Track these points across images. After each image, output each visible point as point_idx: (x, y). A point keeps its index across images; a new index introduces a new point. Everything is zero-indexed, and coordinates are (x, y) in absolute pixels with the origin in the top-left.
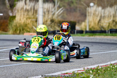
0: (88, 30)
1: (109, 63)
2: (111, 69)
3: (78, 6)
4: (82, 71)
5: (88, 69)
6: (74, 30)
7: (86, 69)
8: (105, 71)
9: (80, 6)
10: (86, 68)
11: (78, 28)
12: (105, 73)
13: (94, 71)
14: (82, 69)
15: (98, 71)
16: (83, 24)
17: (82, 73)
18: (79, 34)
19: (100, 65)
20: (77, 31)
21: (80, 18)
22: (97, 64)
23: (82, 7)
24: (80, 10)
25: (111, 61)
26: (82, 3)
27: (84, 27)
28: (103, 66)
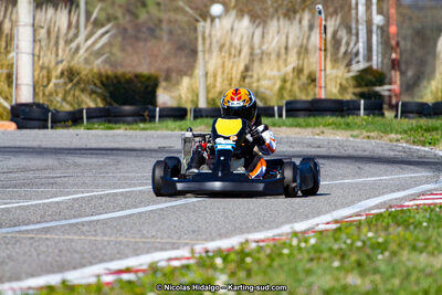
0: (202, 104)
1: (286, 229)
2: (295, 252)
3: (165, 16)
4: (185, 262)
5: (207, 252)
6: (151, 107)
7: (200, 254)
8: (272, 260)
9: (172, 15)
10: (199, 248)
11: (164, 98)
12: (270, 266)
13: (232, 261)
14: (185, 252)
15: (243, 261)
16: (186, 81)
17: (187, 267)
18: (170, 123)
19: (252, 237)
20: (160, 111)
21: (172, 63)
22: (242, 232)
23: (180, 17)
24: (171, 33)
25: (294, 220)
26: (181, 4)
27: (191, 98)
28: (263, 241)
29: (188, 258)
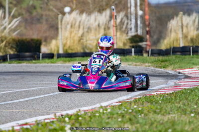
0: (61, 52)
1: (98, 105)
2: (101, 115)
3: (44, 13)
4: (52, 120)
5: (62, 116)
6: (38, 53)
7: (59, 116)
8: (91, 118)
9: (48, 13)
10: (58, 114)
11: (44, 49)
12: (90, 121)
13: (73, 119)
14: (52, 116)
15: (78, 119)
16: (54, 42)
17: (53, 122)
18: (47, 60)
19: (82, 109)
20: (43, 55)
21: (47, 34)
22: (78, 107)
23: (51, 13)
24: (47, 20)
25: (102, 101)
26: (51, 7)
27: (56, 49)
28: (87, 111)
29: (53, 119)
